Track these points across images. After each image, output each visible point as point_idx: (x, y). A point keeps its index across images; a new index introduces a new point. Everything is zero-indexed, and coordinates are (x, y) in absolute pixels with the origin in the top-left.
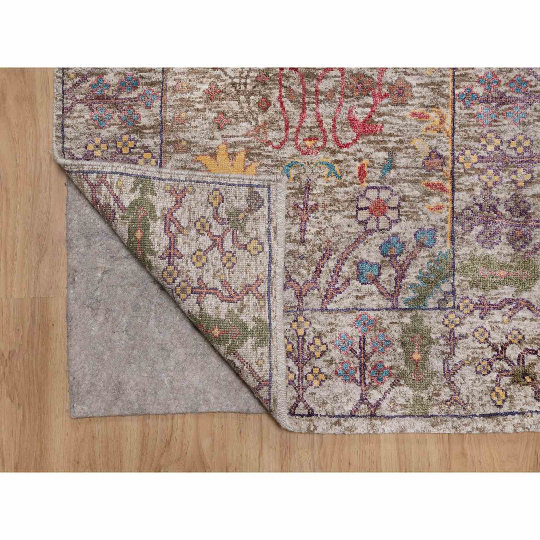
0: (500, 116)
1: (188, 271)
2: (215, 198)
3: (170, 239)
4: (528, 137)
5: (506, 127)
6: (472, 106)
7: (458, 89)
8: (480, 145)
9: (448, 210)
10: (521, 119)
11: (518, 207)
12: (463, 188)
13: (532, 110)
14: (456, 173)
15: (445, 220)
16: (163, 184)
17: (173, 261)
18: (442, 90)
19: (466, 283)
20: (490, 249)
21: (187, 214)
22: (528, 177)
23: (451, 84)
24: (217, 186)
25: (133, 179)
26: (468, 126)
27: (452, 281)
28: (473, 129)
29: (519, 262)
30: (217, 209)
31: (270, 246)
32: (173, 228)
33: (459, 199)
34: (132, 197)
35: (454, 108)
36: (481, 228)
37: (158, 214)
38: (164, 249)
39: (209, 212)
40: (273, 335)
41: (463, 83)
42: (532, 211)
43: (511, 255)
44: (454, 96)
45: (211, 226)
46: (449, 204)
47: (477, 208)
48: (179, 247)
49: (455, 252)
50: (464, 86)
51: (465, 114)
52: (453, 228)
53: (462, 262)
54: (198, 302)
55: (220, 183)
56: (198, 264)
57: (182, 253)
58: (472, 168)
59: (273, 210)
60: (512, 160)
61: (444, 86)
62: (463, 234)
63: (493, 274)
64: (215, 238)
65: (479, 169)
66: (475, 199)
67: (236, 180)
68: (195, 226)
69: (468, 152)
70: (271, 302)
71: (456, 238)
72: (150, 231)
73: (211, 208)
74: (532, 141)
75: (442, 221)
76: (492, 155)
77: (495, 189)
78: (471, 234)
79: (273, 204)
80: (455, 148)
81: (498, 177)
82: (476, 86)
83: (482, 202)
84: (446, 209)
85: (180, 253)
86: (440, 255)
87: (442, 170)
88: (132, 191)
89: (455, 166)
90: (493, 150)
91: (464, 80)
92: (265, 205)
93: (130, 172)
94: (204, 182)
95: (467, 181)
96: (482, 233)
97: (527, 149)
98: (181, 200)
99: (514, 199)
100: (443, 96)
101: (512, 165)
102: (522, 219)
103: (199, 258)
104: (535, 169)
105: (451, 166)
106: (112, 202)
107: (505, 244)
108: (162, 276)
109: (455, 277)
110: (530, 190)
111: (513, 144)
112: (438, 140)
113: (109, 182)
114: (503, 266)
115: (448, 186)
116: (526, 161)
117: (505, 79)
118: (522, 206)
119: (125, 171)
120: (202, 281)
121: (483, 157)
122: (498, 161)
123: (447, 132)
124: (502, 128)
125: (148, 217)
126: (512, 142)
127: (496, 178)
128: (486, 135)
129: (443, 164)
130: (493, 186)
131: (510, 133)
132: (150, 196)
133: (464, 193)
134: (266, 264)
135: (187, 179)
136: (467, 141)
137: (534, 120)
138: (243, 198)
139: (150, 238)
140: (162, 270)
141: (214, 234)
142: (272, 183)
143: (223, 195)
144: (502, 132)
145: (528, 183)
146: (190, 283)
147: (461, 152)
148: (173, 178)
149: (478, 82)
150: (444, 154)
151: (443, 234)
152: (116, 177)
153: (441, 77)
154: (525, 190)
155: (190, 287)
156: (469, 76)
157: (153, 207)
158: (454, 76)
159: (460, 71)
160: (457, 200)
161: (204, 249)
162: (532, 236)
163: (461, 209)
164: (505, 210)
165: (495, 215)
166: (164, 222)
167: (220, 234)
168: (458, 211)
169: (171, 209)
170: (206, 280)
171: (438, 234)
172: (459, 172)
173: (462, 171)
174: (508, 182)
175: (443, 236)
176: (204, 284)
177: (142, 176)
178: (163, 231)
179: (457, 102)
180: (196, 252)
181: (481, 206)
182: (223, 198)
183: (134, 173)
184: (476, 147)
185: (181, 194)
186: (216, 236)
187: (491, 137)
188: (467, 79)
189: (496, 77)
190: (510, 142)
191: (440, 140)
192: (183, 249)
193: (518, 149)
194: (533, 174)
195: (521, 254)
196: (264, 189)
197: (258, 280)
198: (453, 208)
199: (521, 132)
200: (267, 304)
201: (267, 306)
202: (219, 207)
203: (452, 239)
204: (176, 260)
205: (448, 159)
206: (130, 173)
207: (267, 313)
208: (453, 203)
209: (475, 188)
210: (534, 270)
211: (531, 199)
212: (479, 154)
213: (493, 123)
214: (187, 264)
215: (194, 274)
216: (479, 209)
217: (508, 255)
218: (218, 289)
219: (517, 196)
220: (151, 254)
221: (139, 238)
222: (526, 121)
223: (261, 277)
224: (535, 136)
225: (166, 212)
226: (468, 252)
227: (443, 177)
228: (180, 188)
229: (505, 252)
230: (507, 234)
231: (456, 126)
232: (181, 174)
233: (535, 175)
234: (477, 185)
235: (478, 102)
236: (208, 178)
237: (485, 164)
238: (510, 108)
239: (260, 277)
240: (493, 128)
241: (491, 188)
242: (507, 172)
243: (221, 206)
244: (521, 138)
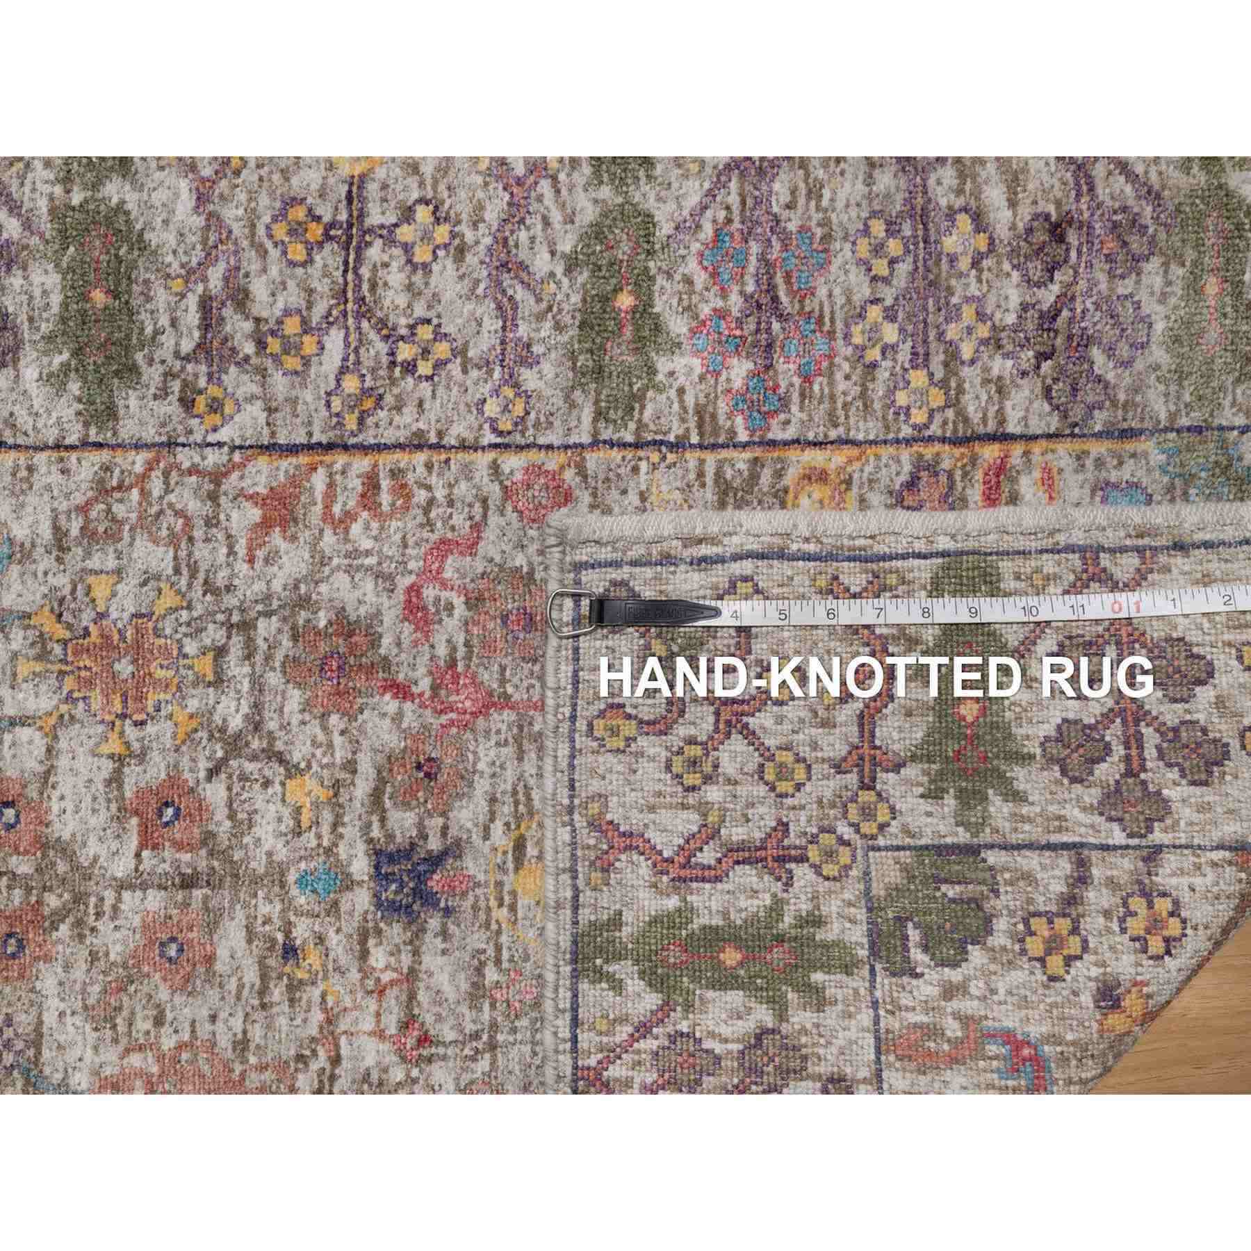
0: (807, 309)
1: (820, 802)
2: (614, 732)
3: (738, 863)
4: (861, 227)
5: (837, 291)
6: (782, 390)
7: (735, 433)
8: (883, 363)
9: (1053, 451)
10: (815, 246)
11: (1041, 249)
12: (996, 407)
13: (792, 216)
14: (955, 430)
15: (1080, 457)
16: (588, 893)
17: (796, 847)
18: (738, 481)
19: (1239, 391)
20: (1150, 325)
21: (664, 816)
22: (964, 221)
23: (724, 454)
24: (581, 725)
25: (584, 986)
26: (832, 398)
27: (1235, 433)
28: (842, 386)
29: (1183, 241)
30: (641, 722)
31: (737, 557)
32: (708, 856)
33: (1025, 418)
34: (634, 985)
35: (786, 444)
36: (1096, 353)
37: (673, 903)
38: (766, 877)
39: (651, 745)
40: (971, 545)
41: (722, 419)
42: (1051, 209)
43: (1166, 265)
44: (754, 443)
45: (692, 741)
46: (1037, 448)
47: (1046, 366)
48: (758, 835)
49: (1161, 426)
50: (730, 416)
51: (802, 409)
52: (1098, 436)
53: (1186, 406)
54: (897, 767)
55: (573, 718)
56: (800, 774)
57: (774, 824)
58: (944, 384)
59: (636, 552)
60: (921, 270)
61: (728, 477)
62: (1114, 404)
63: (1216, 315)
64: (721, 726)
65: (946, 365)
66: (1024, 374)
67: (563, 668)
68: (693, 788)
69: (902, 398)
70: (887, 550)
71: (1125, 425)
72: (721, 923)
73: (643, 742)
74: (874, 214)
75: (1083, 466)
76: (910, 328)
77: (998, 316)
78: (1113, 381)
79: (624, 553)
80: (891, 436)
81: (965, 308)
82: (728, 380)
83: (1031, 353)
84: (1050, 456)
85: (775, 829)
86: (1170, 469)
87: (950, 475)
88: (617, 986)
89: (939, 433)
90: (896, 325)
91: (714, 416)
92: (626, 577)
93: (565, 996)
94: (572, 767)
95: (977, 397)
96: (1110, 351)
97: (892, 229)
98: (624, 834)
99: (1022, 259)
100: (754, 477)
101: (935, 271)
102: (1072, 237)
103: (783, 772)
104: (943, 202)
105: (937, 447)
106: (648, 1044)
107: (1138, 282)
108: (835, 879)
109: (1224, 423)
110: (1000, 215)
111: (881, 267)
112: (871, 489)
113: (600, 1056)
114: (1194, 289)
115: (990, 453)
116: (926, 229)
117: (710, 295)
118: (1041, 237)
119: (564, 1011)
120: (845, 759)
121: (915, 354)
122: (925, 309)
123: (850, 462)
124: (840, 300)
125: (684, 932)
126: (873, 273)
127: (968, 313)
128: (857, 347)
129: (932, 468)
130: (989, 323)
131: (852, 277)
132: (626, 931)
133: (1008, 404)
134: (786, 568)
135: (566, 818)
136: (872, 402)
137: (818, 209)
138: (610, 643)
139: (739, 922)
140: (821, 880)
141: (711, 728)
142: (568, 559)
143: (602, 706)
144: (849, 300)
145: (979, 221)
146: (849, 793)
147: (902, 417)
148: (568, 865)
149: (717, 374)
150: (907, 468)
151: (1115, 462)
152: (585, 1038)
153: (703, 485)
154: (998, 231)
155: (860, 793)
156: (702, 400)
157: (655, 921)
158: (701, 446)
159: (688, 430)
160: (1026, 425)
161: (757, 759)
162: (1117, 205)
163: (1050, 414)
164: (1051, 287)
165: (1065, 313)
166: (694, 885)
167: (712, 709)
168: (1054, 423)
169: (655, 865)
170: (841, 750)
171: (1114, 476)
172: (954, 422)
173: (950, 413)
174: (980, 281)
175: (1121, 463)
176: (850, 753)
177: (574, 961)
178: (719, 886)
179: (770, 436)
180: (767, 784)
181: (1042, 356)
182: (611, 706)
183: (568, 982)
184: (887, 374)
185: (610, 834)
186: (717, 721)
187: (863, 332)
188: (710, 409)
189: (704, 323)
190: (874, 279)
191: (870, 481)
192: (762, 823)
193: (893, 254)
194: (956, 207)
195: (1162, 235)
196: (584, 579)
197: (831, 591)
198: (1049, 436)
199: (848, 246)
200: (894, 563)
201: (899, 563)
202: (636, 717)
203: (1128, 434)
204: (793, 839)
205: (921, 456)
206: (569, 994)
207: (916, 562)
208: (1035, 438)
209: (995, 372)
210: (1203, 199)
211: (1020, 210)
212: (907, 366)
213: (827, 328)
214: (803, 807)
215: (826, 786)
216: (1049, 362)
217: (1166, 272)
218: (862, 712)
219: (1014, 252)
220: (780, 917)
221: (739, 956)
222: (819, 232)
223: (822, 582)
224: (858, 205)
225: (665, 878)
226: (1162, 388)
227: (968, 468)
228: (592, 842)
229: (1158, 281)
230: (1111, 275)
231: (833, 434)
232: (554, 839)
233: (959, 202)
234: (987, 370)
235: (771, 373)
236: (560, 754)
237: (933, 346)
238: (788, 276)
239: (823, 584)
240: (839, 325)
241: (994, 327)
242: (953, 282)
243: (634, 712)
244: (863, 248)
